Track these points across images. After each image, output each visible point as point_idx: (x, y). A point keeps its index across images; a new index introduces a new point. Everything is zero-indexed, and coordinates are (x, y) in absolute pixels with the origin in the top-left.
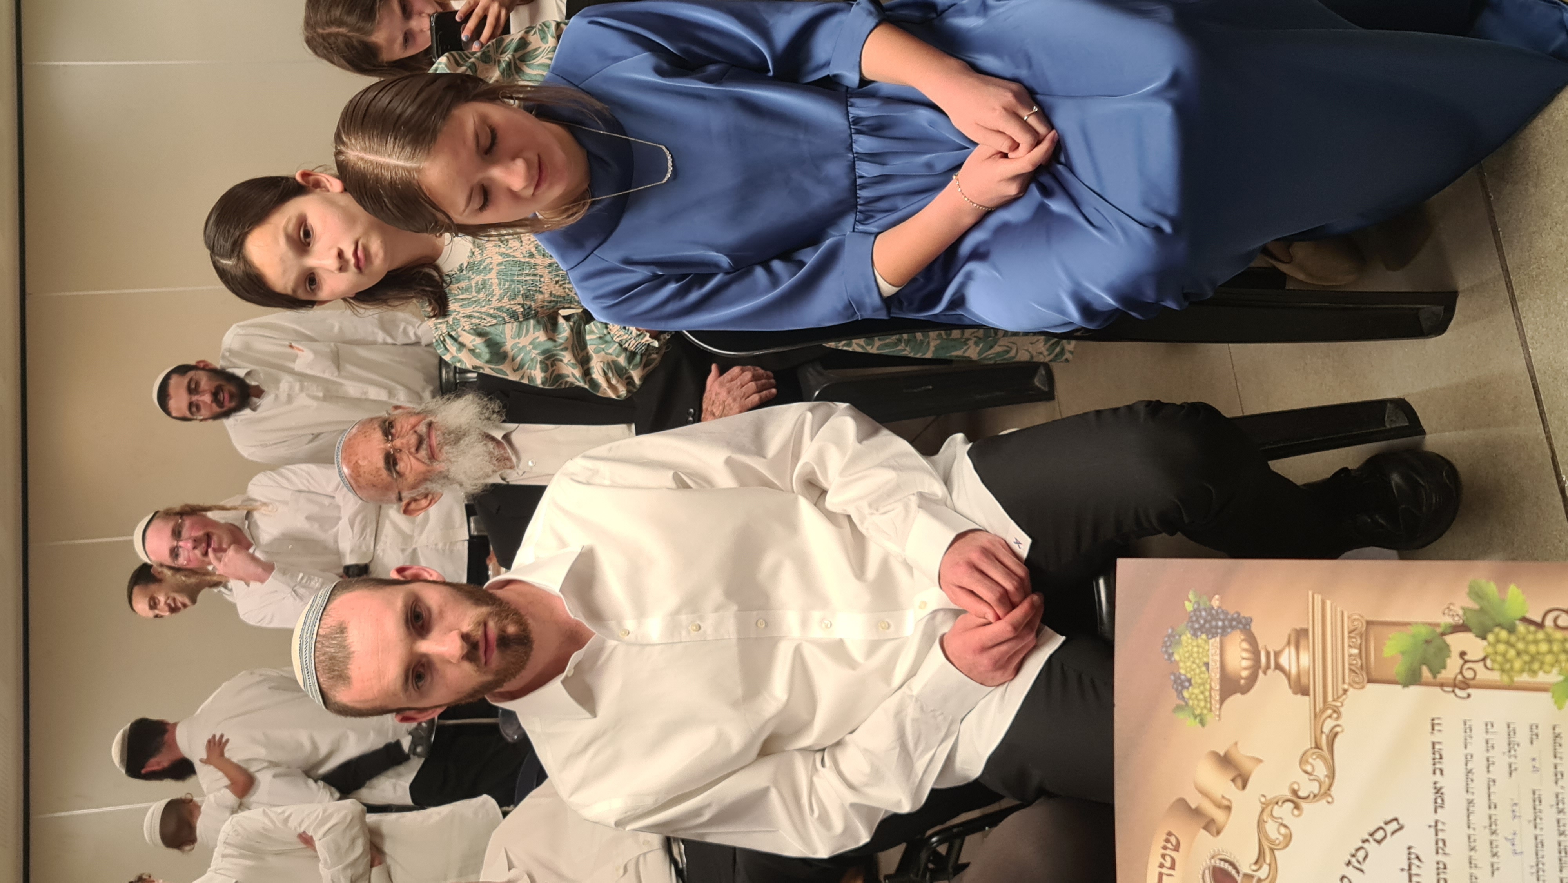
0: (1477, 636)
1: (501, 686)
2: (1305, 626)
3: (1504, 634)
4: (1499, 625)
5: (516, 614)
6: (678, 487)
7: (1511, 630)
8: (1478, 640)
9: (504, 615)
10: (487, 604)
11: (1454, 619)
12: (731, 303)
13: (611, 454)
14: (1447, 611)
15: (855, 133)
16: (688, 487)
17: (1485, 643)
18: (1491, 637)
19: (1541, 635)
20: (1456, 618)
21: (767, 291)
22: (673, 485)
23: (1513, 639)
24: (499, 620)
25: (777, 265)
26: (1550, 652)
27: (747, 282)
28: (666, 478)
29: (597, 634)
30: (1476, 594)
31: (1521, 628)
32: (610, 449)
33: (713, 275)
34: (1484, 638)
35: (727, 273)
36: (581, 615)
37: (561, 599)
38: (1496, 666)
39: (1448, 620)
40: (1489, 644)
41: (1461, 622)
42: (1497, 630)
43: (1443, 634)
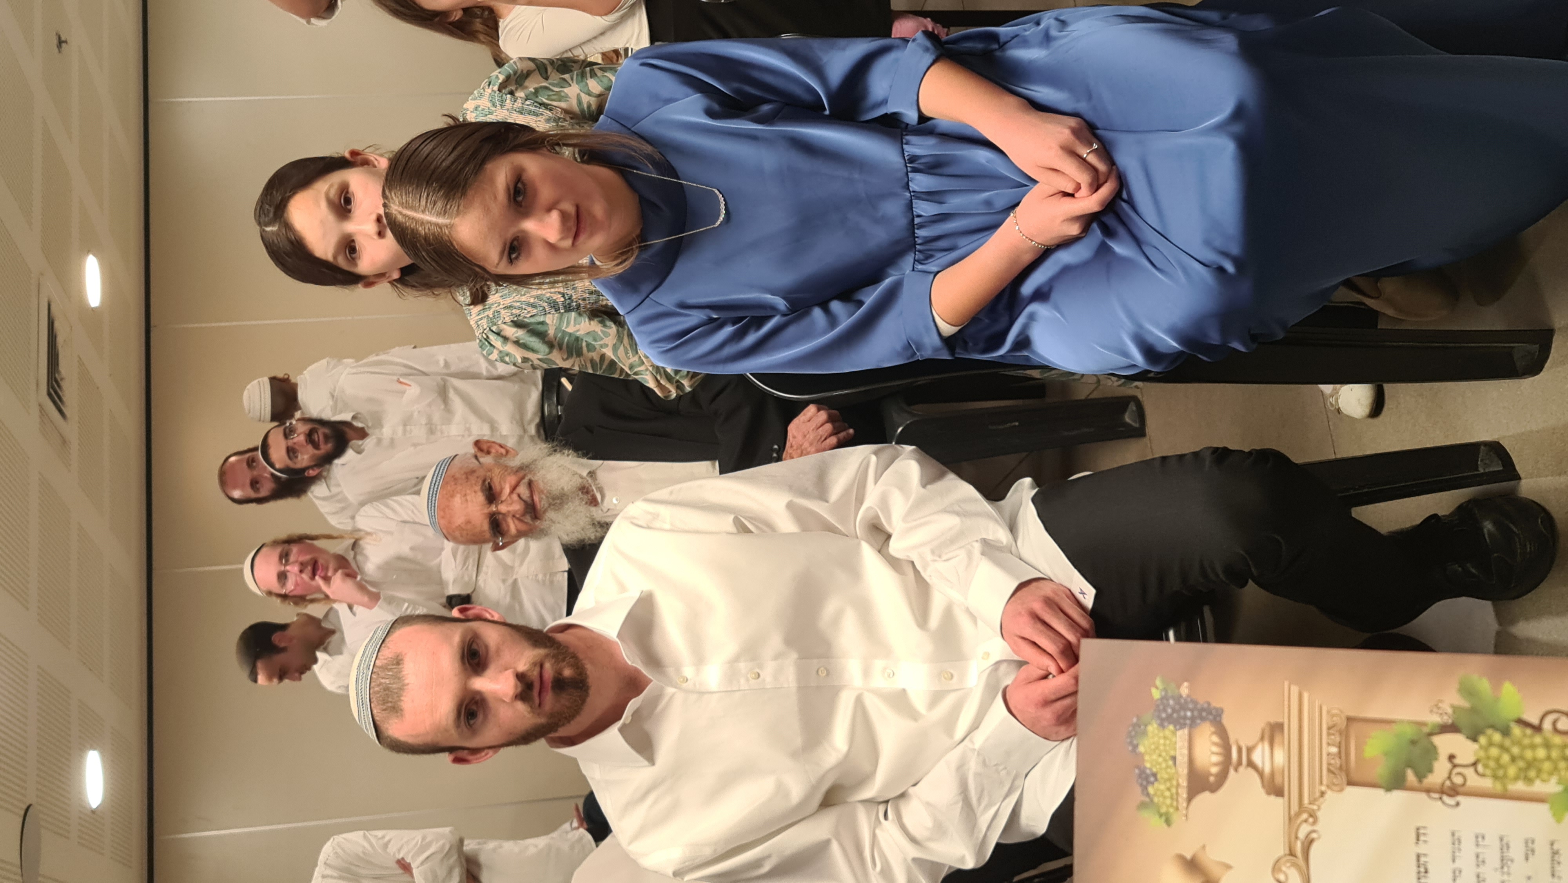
0: (1468, 738)
1: (556, 731)
2: (1280, 720)
3: (1497, 737)
4: (1493, 727)
5: (572, 657)
6: (739, 532)
7: (1506, 732)
8: (1470, 744)
9: (560, 657)
10: (546, 647)
11: (1442, 718)
12: (788, 345)
13: (672, 498)
14: (1435, 710)
15: (910, 172)
16: (750, 532)
17: (1475, 746)
18: (1483, 740)
19: (1538, 740)
20: (1445, 717)
21: (825, 332)
22: (734, 530)
23: (1507, 742)
24: (555, 662)
25: (836, 306)
26: (1549, 758)
27: (804, 323)
28: (727, 523)
29: (654, 680)
30: (1467, 691)
31: (1517, 731)
32: (671, 493)
33: (770, 317)
34: (1475, 740)
35: (784, 315)
36: (639, 662)
37: (618, 644)
38: (1488, 772)
39: (1435, 719)
40: (1481, 747)
41: (1450, 721)
42: (1489, 731)
43: (1431, 734)
